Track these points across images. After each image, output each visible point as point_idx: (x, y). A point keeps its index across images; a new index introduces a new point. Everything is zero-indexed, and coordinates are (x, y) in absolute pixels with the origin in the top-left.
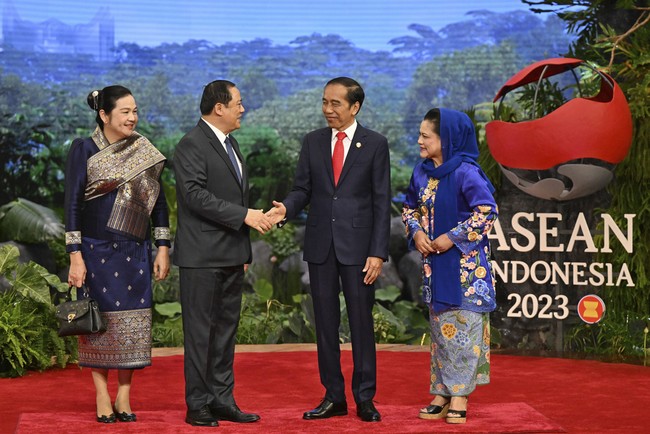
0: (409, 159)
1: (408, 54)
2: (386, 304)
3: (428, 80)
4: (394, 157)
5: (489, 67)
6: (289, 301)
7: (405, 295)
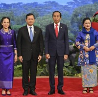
0: (72, 32)
1: (71, 6)
2: (66, 67)
3: (76, 12)
4: (69, 31)
5: (91, 9)
6: (42, 66)
7: (71, 64)
